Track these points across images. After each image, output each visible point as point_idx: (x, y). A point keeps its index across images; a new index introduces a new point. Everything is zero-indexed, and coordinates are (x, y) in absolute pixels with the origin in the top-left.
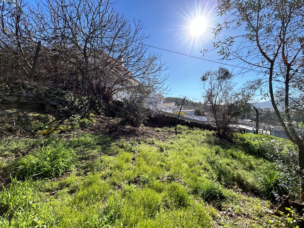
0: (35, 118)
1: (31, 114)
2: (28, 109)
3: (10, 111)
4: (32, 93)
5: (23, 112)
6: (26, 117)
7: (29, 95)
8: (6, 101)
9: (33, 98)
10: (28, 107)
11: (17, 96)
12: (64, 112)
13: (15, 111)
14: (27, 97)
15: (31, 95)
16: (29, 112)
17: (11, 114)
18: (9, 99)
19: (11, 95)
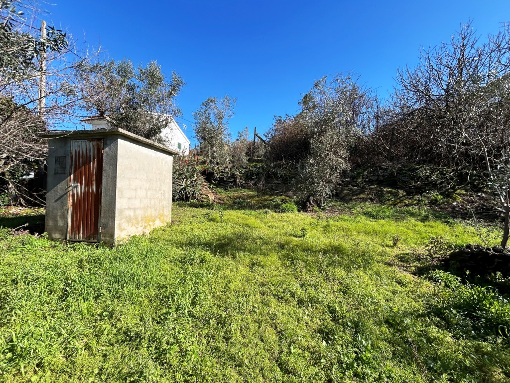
0: (388, 192)
1: (385, 189)
2: (385, 185)
3: (373, 187)
4: (387, 172)
5: (380, 188)
6: (382, 191)
7: (385, 174)
8: (371, 179)
9: (388, 176)
10: (384, 183)
11: (377, 176)
12: (416, 188)
13: (375, 186)
14: (384, 176)
15: (386, 174)
16: (384, 188)
17: (373, 188)
18: (372, 178)
19: (374, 175)
